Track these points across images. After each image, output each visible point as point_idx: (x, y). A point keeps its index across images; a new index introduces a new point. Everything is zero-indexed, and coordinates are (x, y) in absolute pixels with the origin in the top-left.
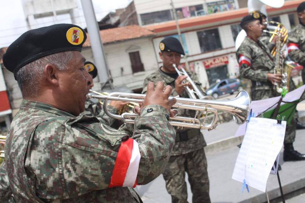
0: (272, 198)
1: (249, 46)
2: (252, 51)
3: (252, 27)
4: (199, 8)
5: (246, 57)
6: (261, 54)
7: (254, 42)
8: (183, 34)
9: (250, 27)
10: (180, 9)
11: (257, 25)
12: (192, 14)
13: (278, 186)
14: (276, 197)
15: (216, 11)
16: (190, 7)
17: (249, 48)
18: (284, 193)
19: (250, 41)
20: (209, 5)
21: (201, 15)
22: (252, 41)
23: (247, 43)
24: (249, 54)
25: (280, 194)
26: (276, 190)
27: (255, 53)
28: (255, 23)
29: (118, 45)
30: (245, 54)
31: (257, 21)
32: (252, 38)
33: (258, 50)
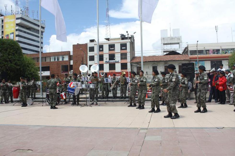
4: (218, 51)
8: (199, 62)
10: (208, 50)
12: (214, 53)
15: (225, 53)
16: (213, 50)
20: (222, 50)
21: (218, 54)
29: (175, 62)
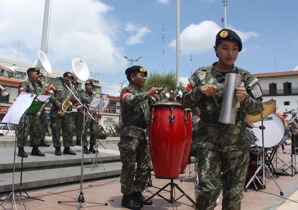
0: (16, 168)
1: (28, 83)
2: (28, 86)
3: (32, 75)
5: (24, 88)
6: (33, 90)
7: (31, 83)
9: (31, 74)
11: (35, 75)
13: (21, 162)
14: (18, 168)
17: (27, 84)
18: (23, 167)
19: (29, 81)
22: (30, 82)
23: (28, 81)
24: (26, 87)
25: (21, 167)
26: (19, 163)
27: (30, 88)
28: (35, 73)
30: (24, 86)
31: (36, 73)
32: (30, 80)
33: (32, 88)
